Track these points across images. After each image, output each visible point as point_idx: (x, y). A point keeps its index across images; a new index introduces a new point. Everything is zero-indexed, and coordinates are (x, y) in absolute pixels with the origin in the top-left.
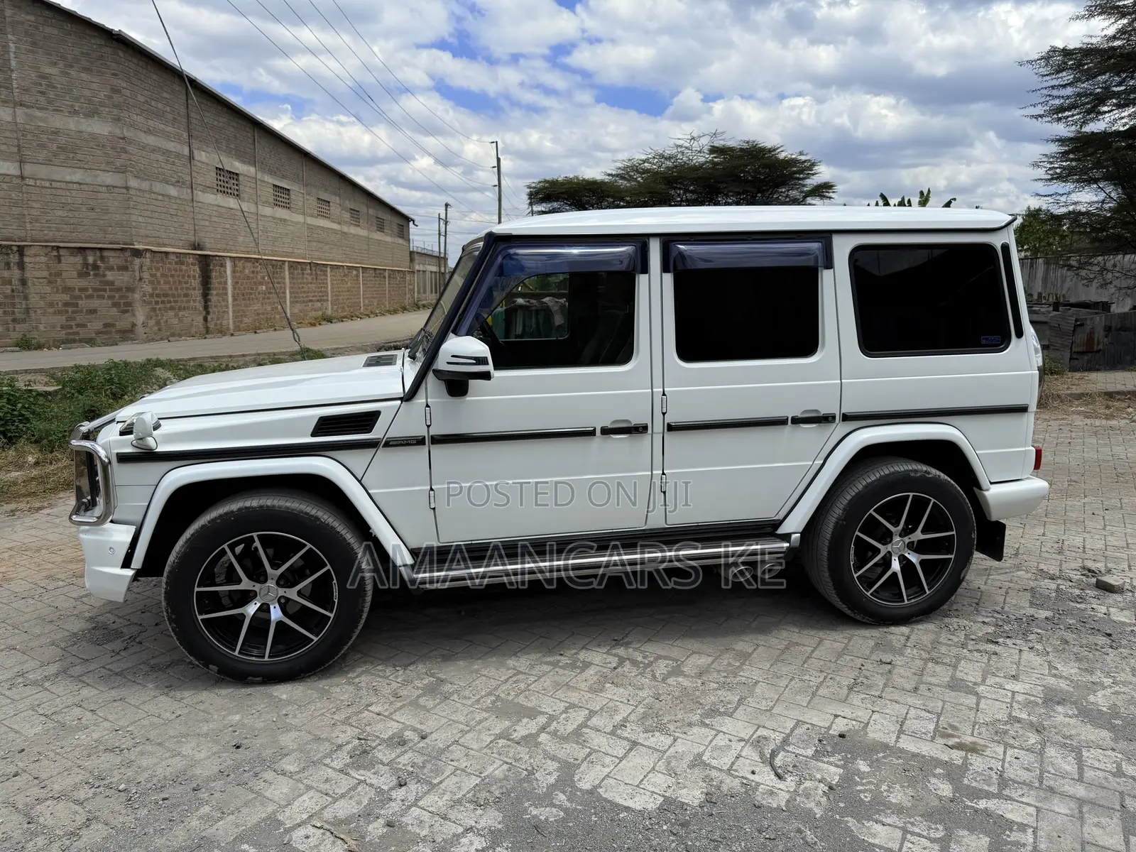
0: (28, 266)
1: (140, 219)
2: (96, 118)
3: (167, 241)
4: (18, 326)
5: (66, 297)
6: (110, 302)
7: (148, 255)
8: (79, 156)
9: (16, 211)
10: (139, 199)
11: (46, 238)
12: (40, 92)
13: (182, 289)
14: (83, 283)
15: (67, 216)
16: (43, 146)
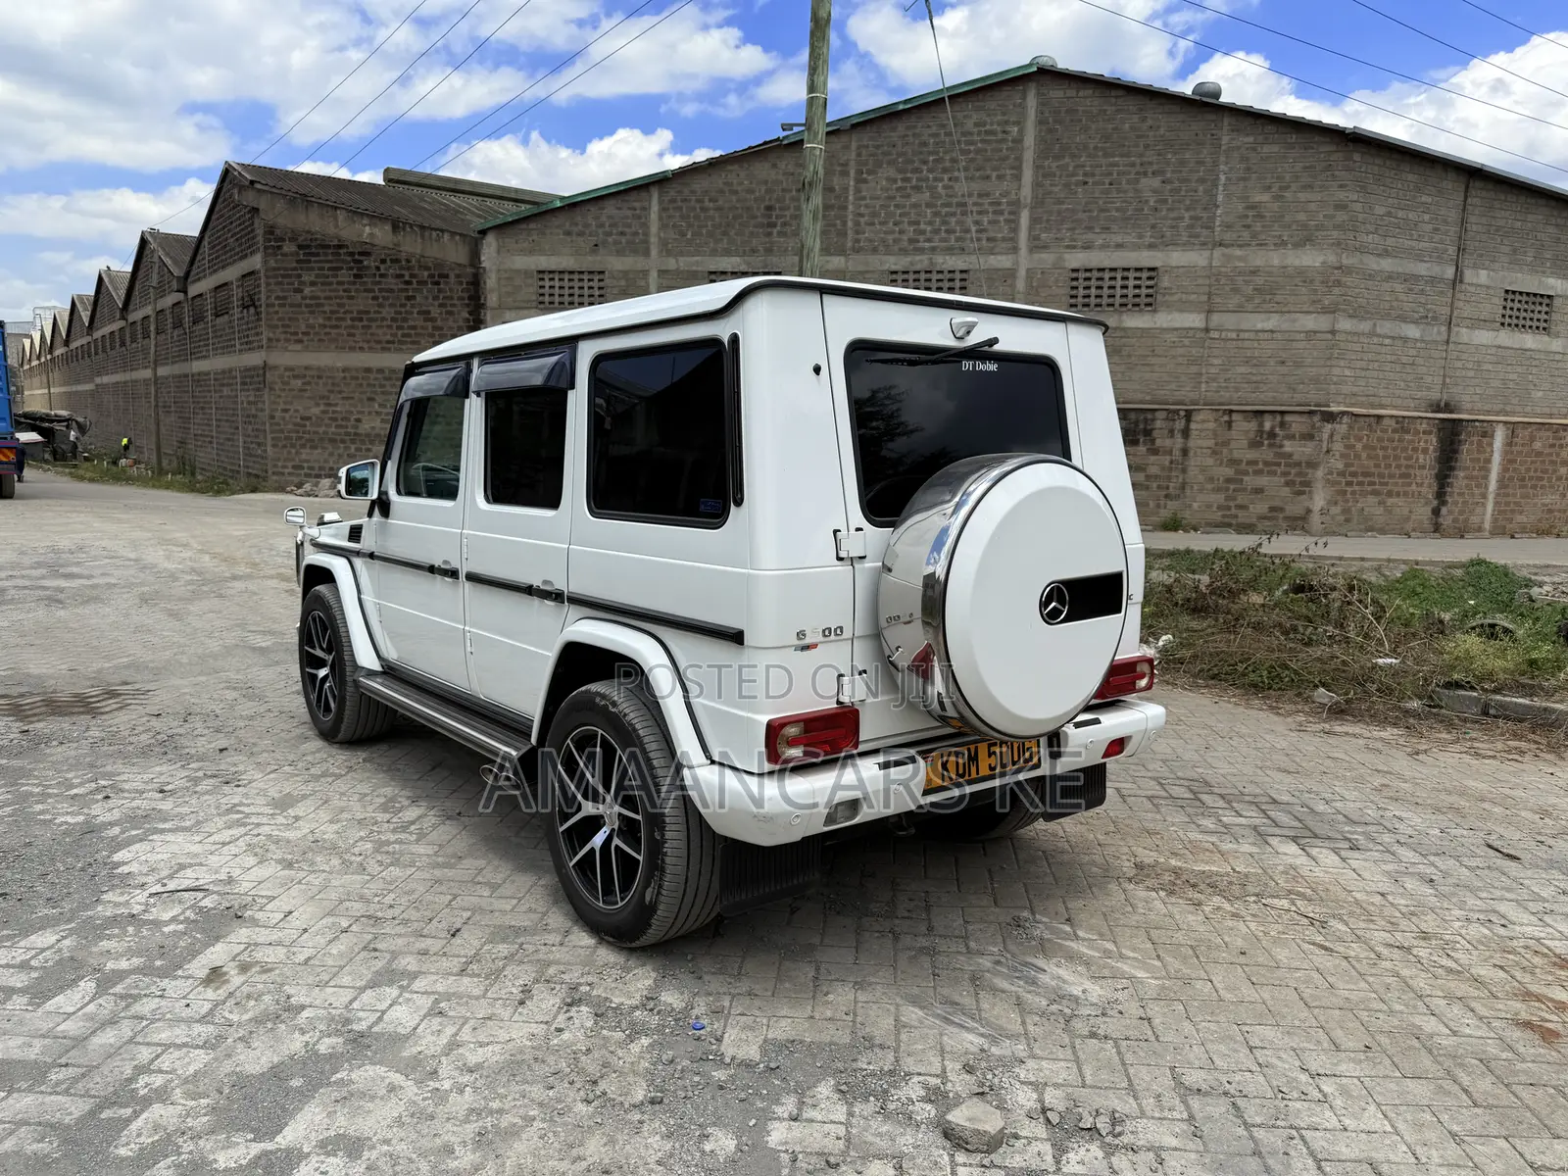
0: (1194, 434)
1: (1347, 372)
2: (1308, 247)
3: (1388, 401)
4: (1169, 502)
5: (1229, 472)
6: (1283, 480)
7: (1345, 419)
8: (1278, 298)
9: (1194, 369)
10: (1350, 346)
11: (1222, 400)
12: (1244, 226)
13: (1398, 467)
14: (1251, 455)
15: (1250, 373)
16: (1236, 290)
